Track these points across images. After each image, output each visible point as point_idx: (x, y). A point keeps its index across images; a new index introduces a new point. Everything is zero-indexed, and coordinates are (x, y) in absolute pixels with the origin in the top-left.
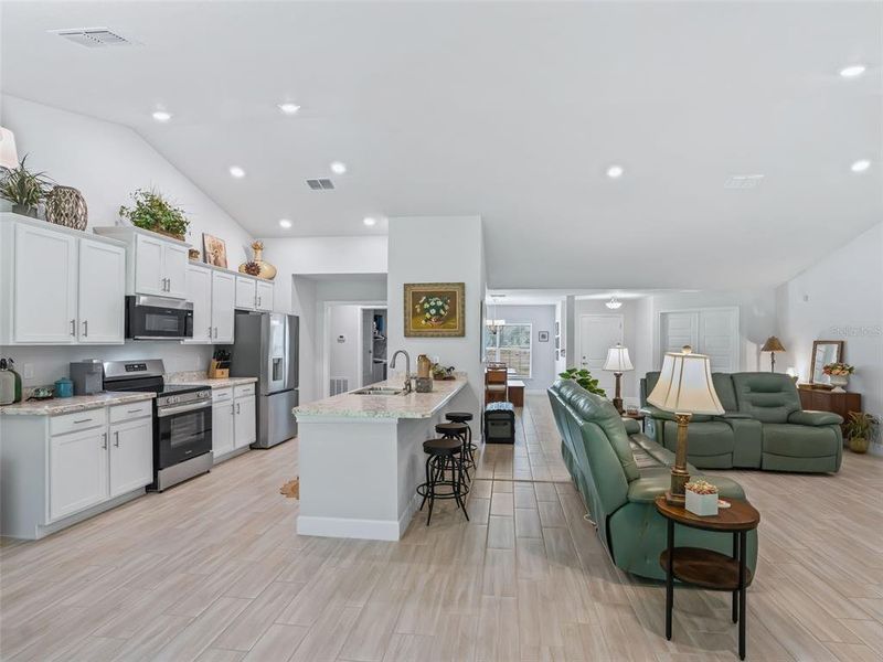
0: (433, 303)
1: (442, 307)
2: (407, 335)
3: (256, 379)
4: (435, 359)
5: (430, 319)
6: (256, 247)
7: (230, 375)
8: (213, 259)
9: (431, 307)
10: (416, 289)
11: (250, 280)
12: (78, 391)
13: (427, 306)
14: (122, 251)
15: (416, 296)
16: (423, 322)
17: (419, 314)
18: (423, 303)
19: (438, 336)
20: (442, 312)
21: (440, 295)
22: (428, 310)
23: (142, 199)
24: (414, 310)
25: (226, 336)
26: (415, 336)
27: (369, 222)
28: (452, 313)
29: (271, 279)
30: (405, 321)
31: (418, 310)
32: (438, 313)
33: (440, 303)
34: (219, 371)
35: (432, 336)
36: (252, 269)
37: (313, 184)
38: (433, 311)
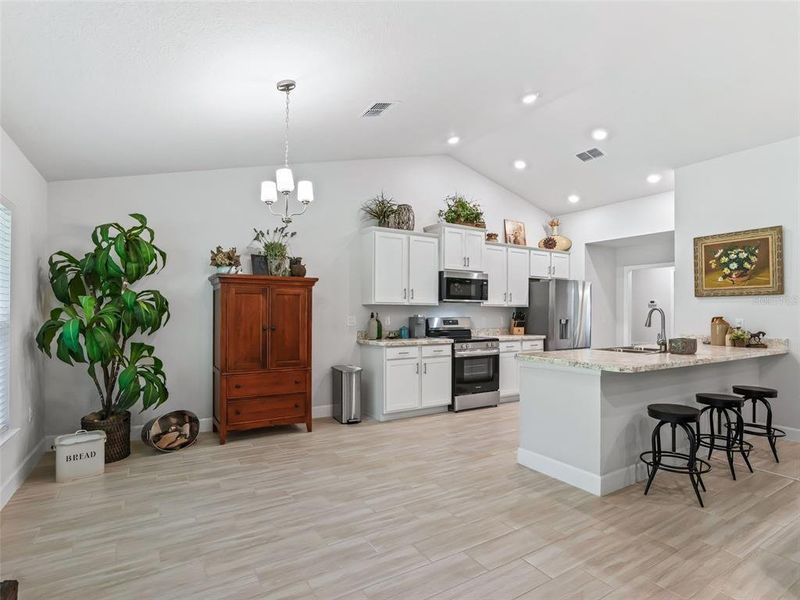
0: (733, 256)
1: (747, 259)
2: (698, 294)
3: (544, 337)
4: (735, 320)
5: (730, 275)
6: (553, 224)
7: (526, 333)
8: (513, 239)
9: (731, 261)
10: (709, 242)
11: (546, 253)
12: (411, 335)
13: (724, 260)
14: (436, 241)
15: (710, 251)
16: (720, 279)
17: (715, 270)
18: (720, 257)
19: (741, 295)
20: (747, 265)
21: (744, 246)
22: (727, 265)
23: (451, 203)
24: (708, 266)
25: (522, 300)
26: (708, 296)
27: (653, 179)
28: (763, 266)
29: (567, 250)
30: (696, 279)
31: (713, 266)
32: (741, 267)
33: (744, 255)
34: (516, 329)
35: (733, 295)
36: (549, 244)
37: (583, 157)
38: (734, 266)
